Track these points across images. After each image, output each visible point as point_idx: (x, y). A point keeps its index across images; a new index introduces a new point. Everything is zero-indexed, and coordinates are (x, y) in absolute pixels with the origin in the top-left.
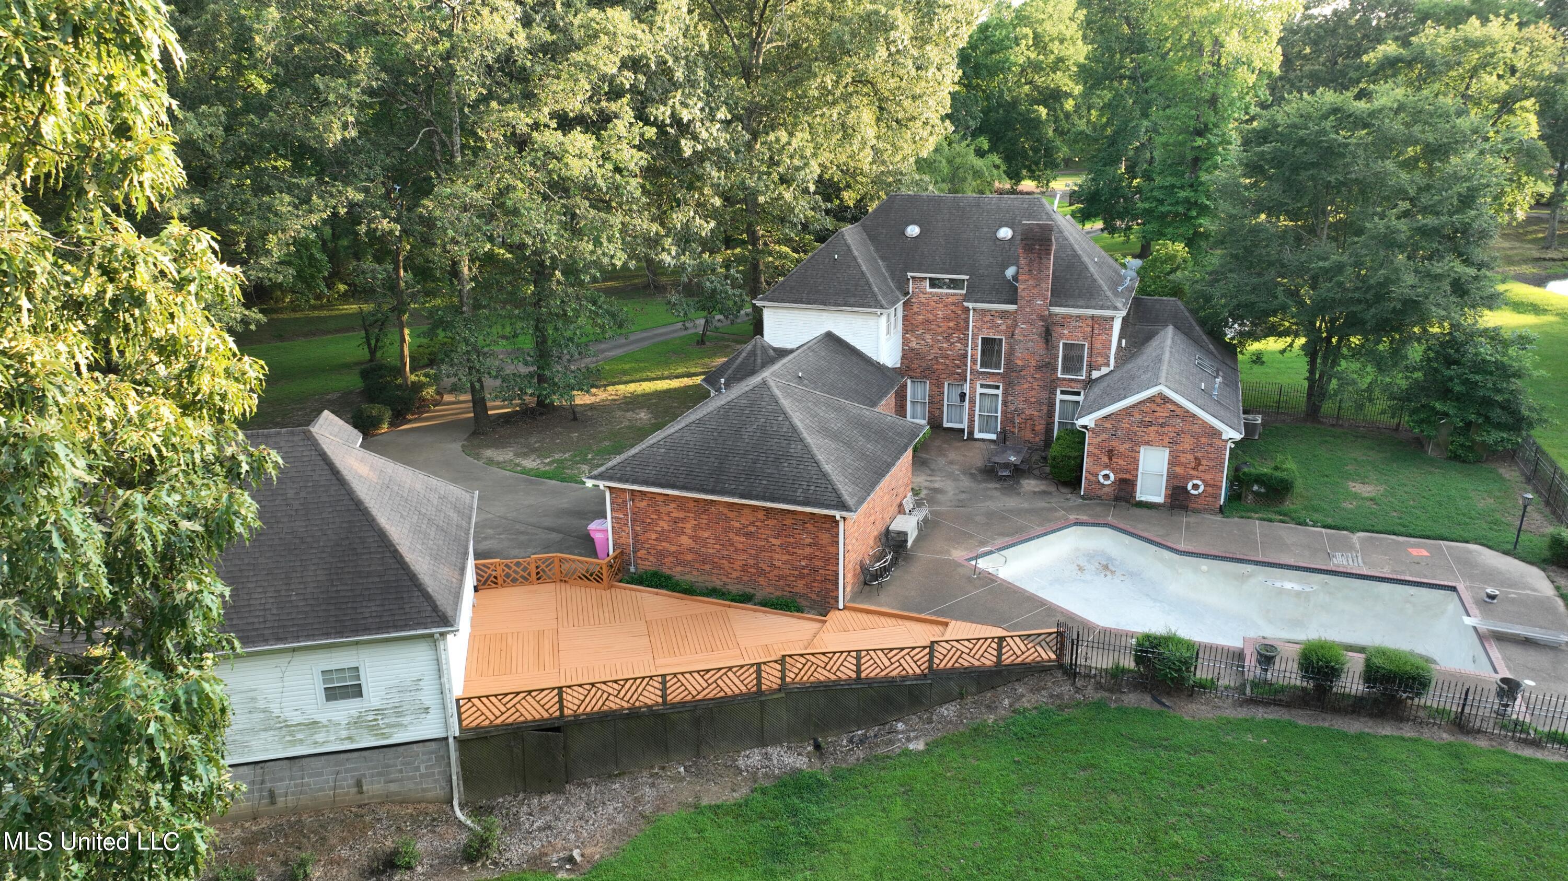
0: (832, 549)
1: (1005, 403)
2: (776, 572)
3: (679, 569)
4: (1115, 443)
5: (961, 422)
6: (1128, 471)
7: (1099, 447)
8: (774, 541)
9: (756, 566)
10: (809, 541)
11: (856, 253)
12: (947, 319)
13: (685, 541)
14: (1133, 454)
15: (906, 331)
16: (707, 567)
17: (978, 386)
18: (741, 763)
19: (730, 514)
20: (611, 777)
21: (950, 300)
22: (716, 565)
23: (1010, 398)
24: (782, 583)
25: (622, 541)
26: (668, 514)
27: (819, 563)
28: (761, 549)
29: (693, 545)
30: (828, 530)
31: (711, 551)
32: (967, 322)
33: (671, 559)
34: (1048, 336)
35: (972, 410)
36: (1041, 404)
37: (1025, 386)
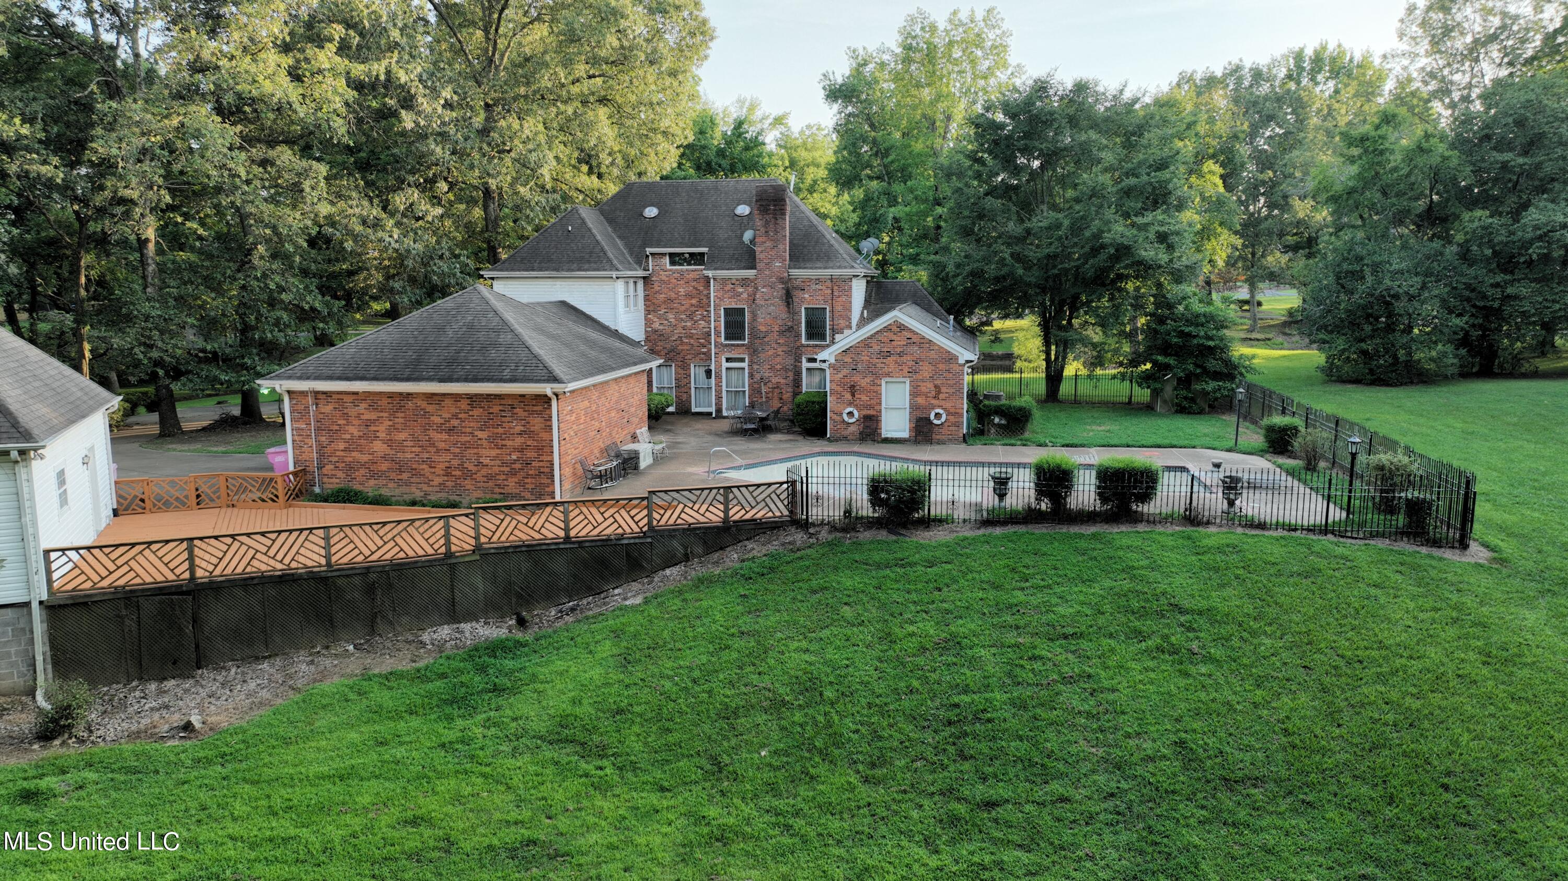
0: (544, 435)
1: (751, 376)
2: (484, 472)
3: (372, 482)
4: (857, 378)
5: (710, 406)
6: (871, 407)
7: (841, 383)
8: (480, 434)
9: (461, 467)
10: (519, 428)
11: (590, 225)
12: (689, 296)
13: (379, 447)
14: (875, 388)
15: (648, 312)
16: (405, 476)
17: (724, 360)
18: (426, 637)
19: (430, 408)
20: (257, 659)
21: (692, 275)
22: (415, 473)
23: (755, 367)
24: (491, 484)
25: (304, 456)
26: (358, 416)
27: (531, 454)
28: (466, 446)
29: (388, 451)
30: (540, 413)
31: (409, 456)
32: (708, 297)
33: (362, 471)
34: (788, 298)
35: (718, 385)
36: (786, 370)
37: (770, 353)
